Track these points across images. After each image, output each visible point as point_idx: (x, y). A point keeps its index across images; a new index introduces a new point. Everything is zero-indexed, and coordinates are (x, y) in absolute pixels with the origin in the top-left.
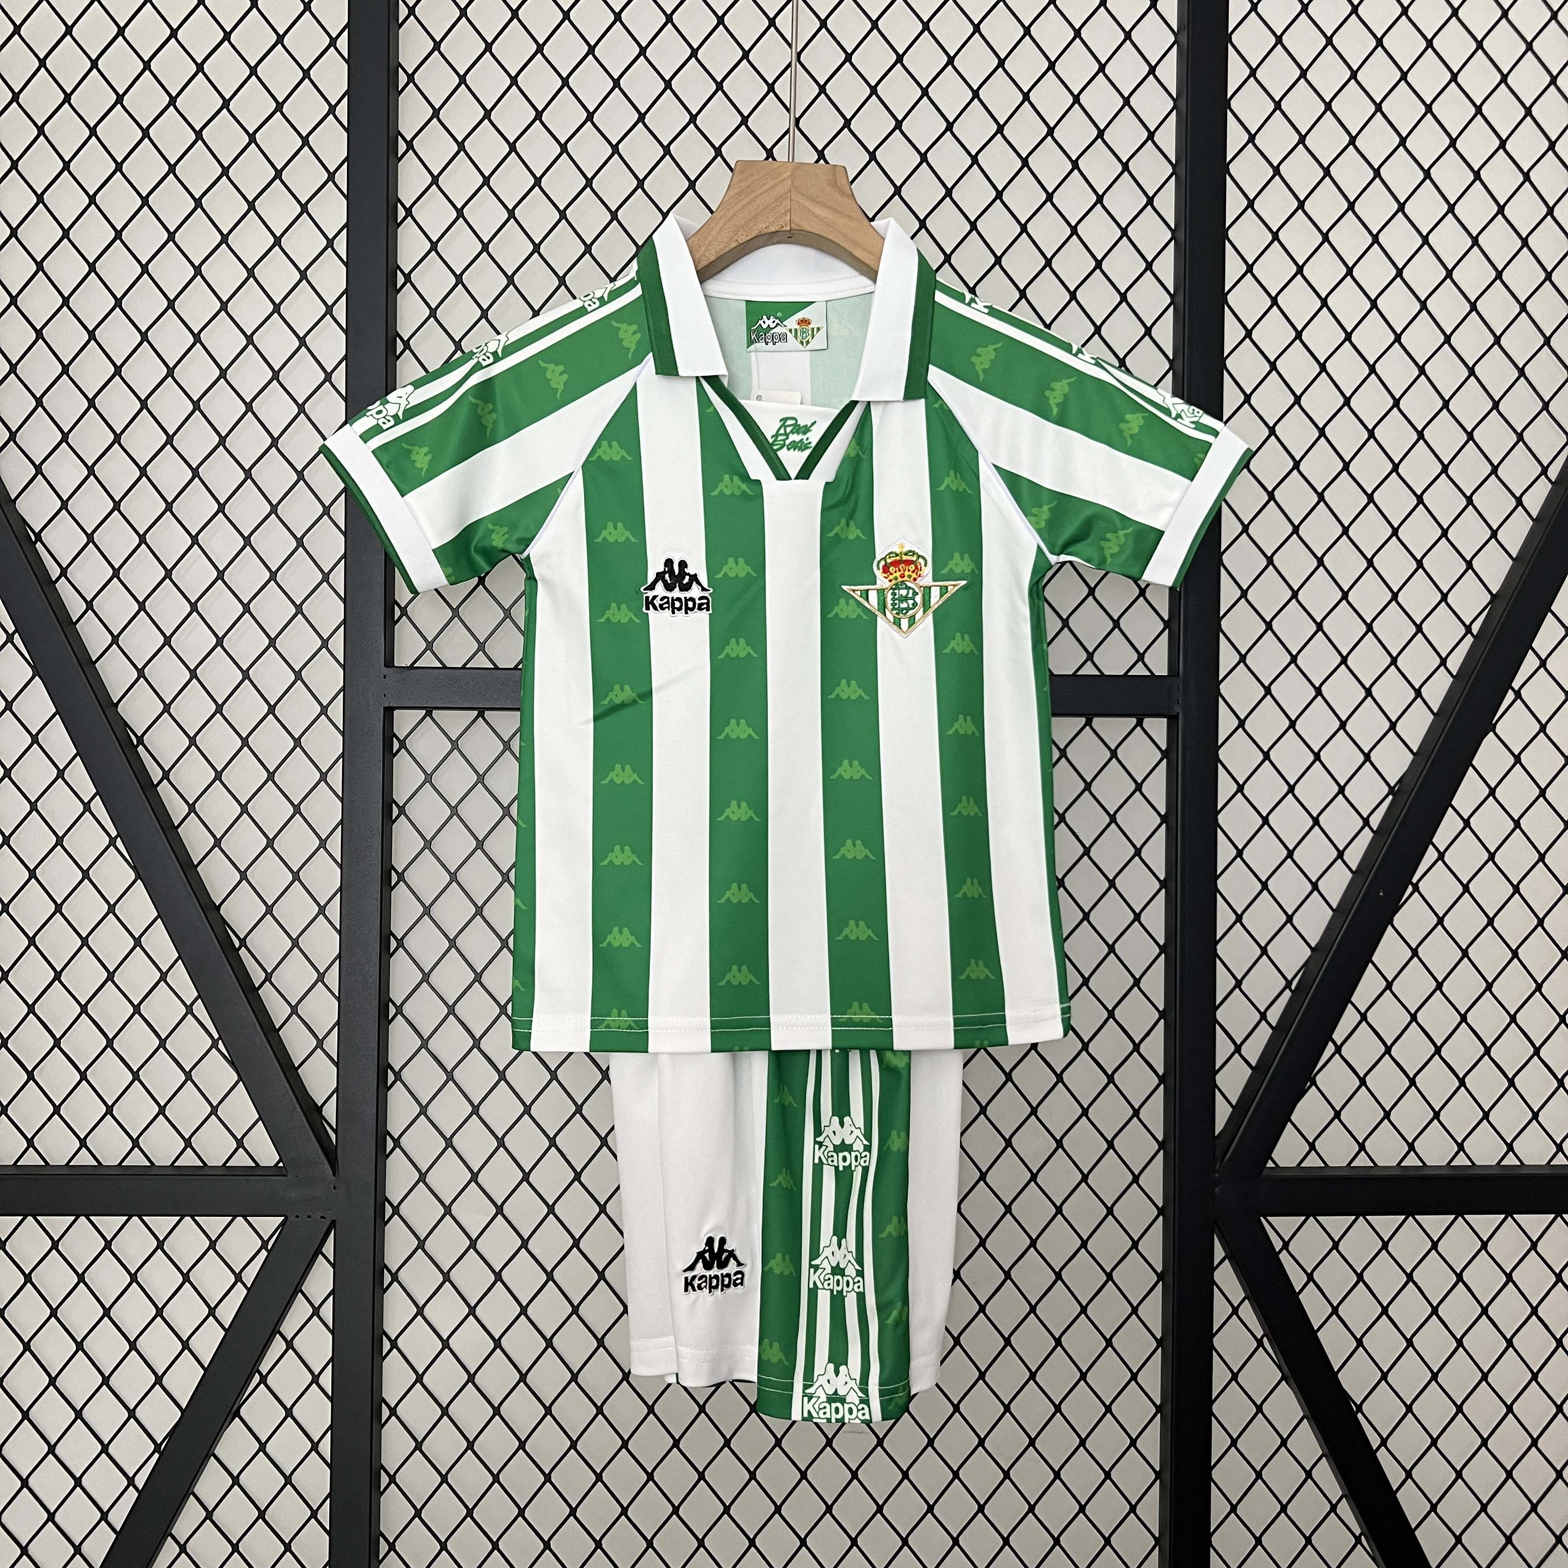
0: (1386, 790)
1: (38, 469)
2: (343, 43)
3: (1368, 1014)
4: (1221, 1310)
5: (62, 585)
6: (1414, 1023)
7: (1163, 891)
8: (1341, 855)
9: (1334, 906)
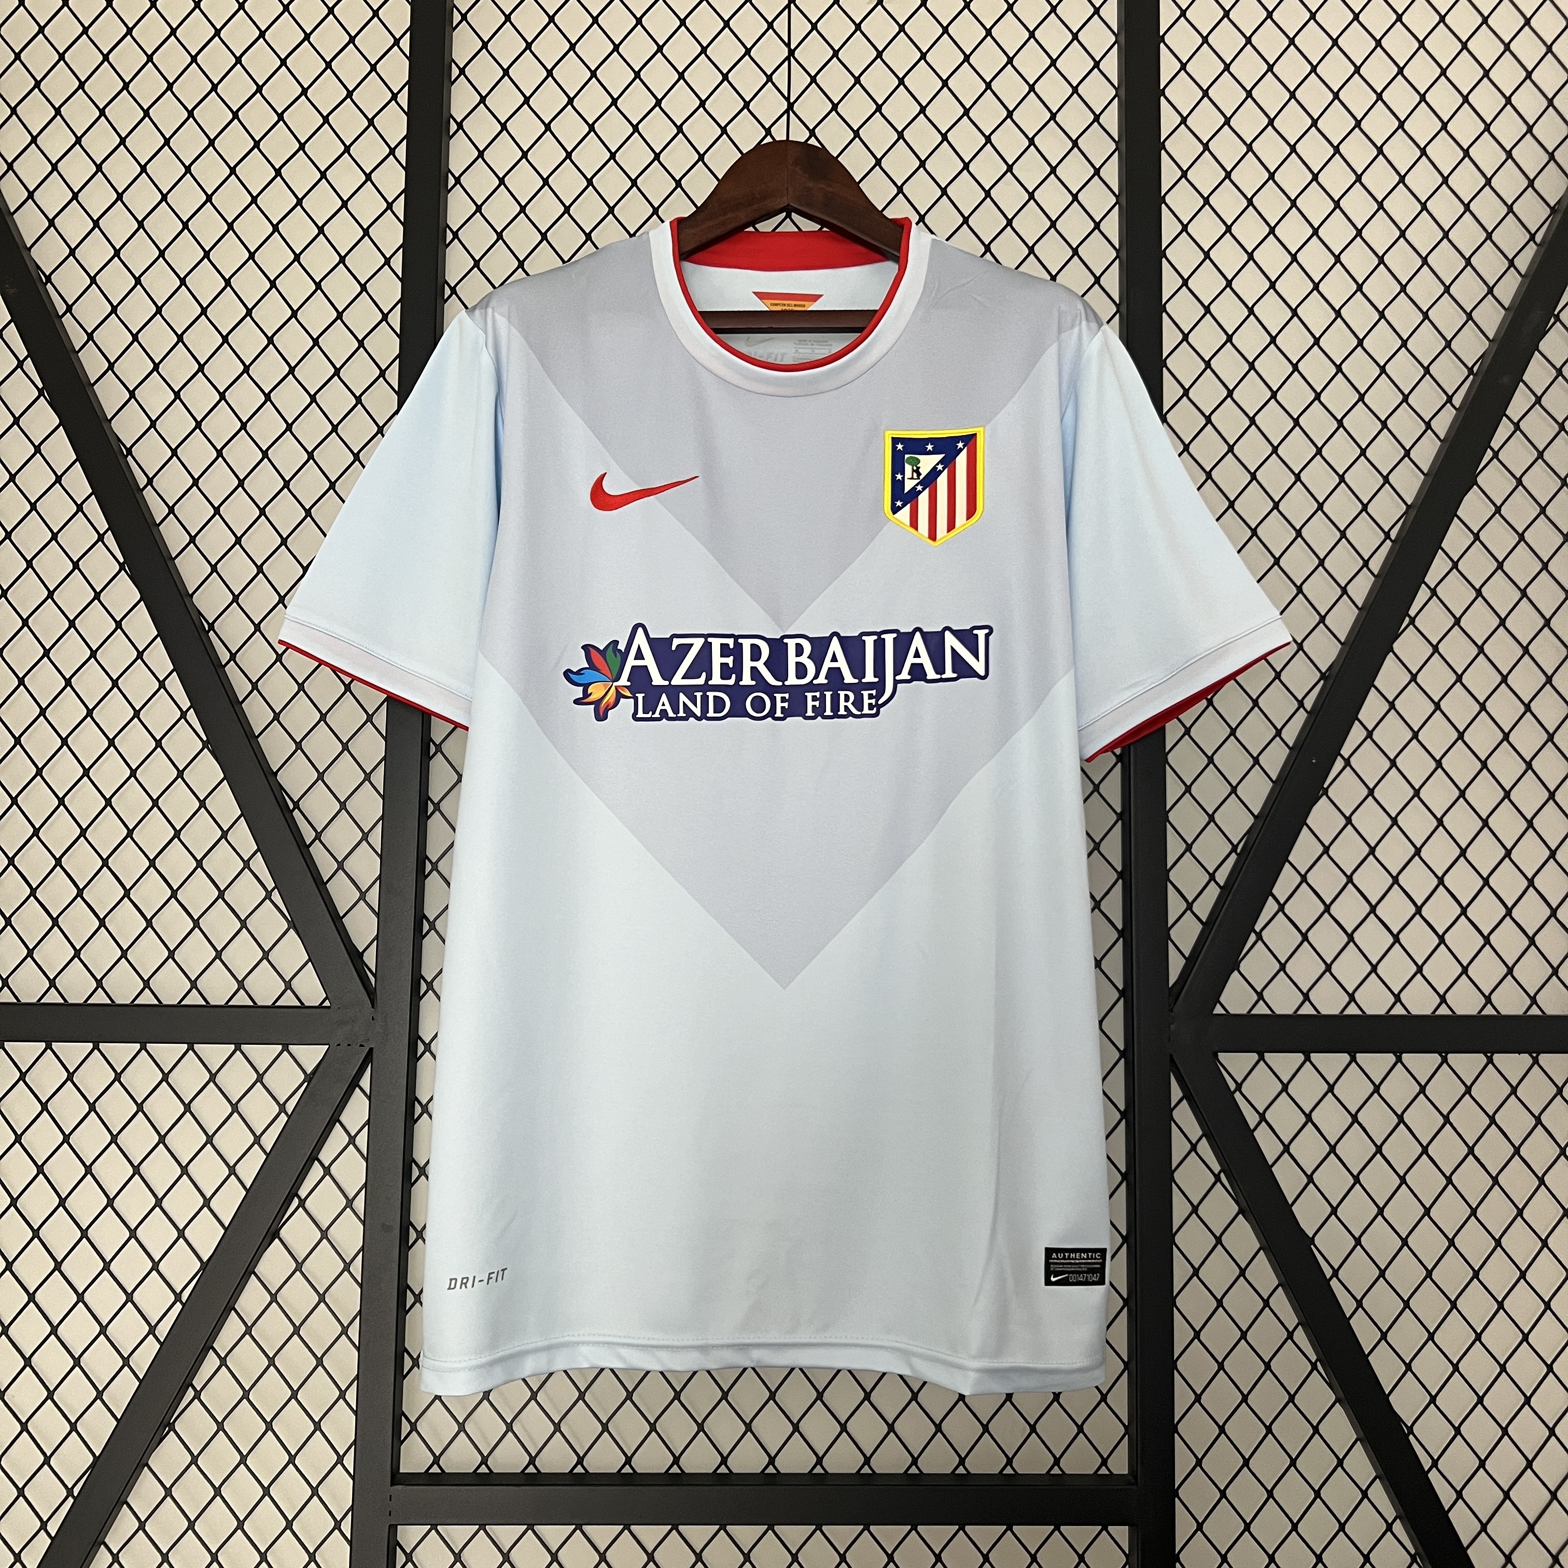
0: (1319, 675)
1: (132, 394)
2: (405, 43)
3: (1309, 876)
4: (1179, 1146)
5: (149, 493)
6: (1350, 885)
7: (1119, 764)
8: (1278, 733)
9: (1274, 779)
